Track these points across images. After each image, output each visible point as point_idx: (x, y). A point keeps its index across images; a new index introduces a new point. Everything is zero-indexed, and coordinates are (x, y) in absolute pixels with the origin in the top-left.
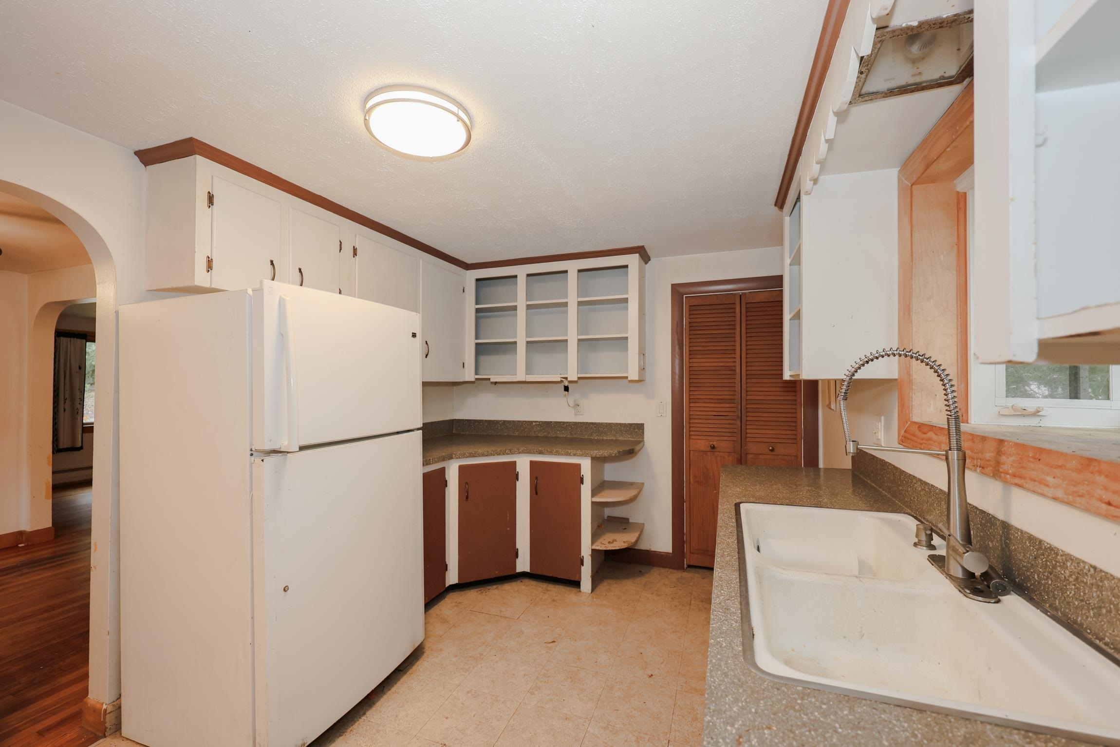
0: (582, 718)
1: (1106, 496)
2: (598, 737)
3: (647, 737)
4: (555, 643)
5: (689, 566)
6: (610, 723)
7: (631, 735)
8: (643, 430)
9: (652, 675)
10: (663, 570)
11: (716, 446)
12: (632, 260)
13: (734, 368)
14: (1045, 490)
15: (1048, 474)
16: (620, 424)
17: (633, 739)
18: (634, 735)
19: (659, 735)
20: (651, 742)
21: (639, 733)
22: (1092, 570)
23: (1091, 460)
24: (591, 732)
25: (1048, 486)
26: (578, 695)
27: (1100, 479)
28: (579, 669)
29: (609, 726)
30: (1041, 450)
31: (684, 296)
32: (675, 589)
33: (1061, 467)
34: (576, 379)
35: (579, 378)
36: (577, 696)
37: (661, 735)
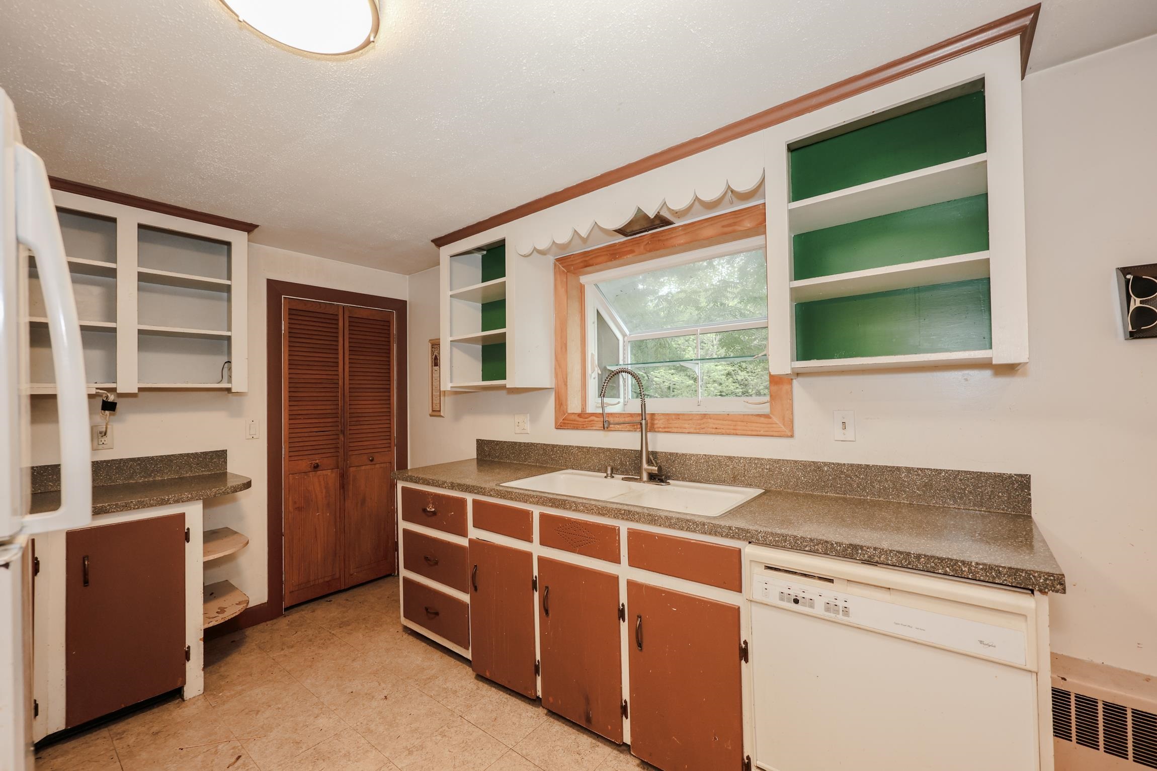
0: (381, 767)
1: (715, 426)
2: (415, 762)
3: (445, 728)
4: (242, 757)
5: (286, 609)
6: (409, 747)
7: (434, 738)
8: (226, 458)
9: (386, 697)
10: (261, 626)
11: (319, 464)
12: (237, 238)
13: (335, 381)
14: (684, 430)
15: (685, 424)
16: (188, 455)
17: (439, 738)
18: (436, 736)
19: (450, 719)
20: (452, 727)
21: (436, 731)
22: (704, 456)
23: (705, 415)
24: (404, 766)
25: (685, 428)
26: (349, 760)
27: (709, 420)
28: (314, 747)
29: (411, 749)
30: (678, 415)
31: (283, 296)
32: (299, 633)
33: (691, 420)
34: (136, 391)
35: (140, 389)
36: (349, 763)
37: (451, 718)
